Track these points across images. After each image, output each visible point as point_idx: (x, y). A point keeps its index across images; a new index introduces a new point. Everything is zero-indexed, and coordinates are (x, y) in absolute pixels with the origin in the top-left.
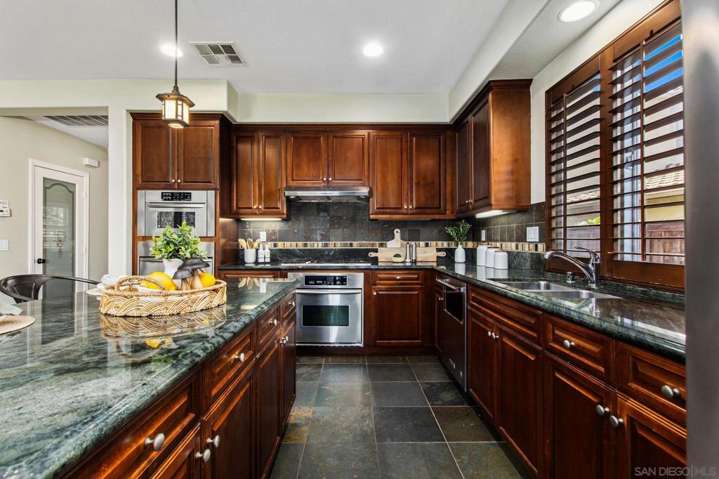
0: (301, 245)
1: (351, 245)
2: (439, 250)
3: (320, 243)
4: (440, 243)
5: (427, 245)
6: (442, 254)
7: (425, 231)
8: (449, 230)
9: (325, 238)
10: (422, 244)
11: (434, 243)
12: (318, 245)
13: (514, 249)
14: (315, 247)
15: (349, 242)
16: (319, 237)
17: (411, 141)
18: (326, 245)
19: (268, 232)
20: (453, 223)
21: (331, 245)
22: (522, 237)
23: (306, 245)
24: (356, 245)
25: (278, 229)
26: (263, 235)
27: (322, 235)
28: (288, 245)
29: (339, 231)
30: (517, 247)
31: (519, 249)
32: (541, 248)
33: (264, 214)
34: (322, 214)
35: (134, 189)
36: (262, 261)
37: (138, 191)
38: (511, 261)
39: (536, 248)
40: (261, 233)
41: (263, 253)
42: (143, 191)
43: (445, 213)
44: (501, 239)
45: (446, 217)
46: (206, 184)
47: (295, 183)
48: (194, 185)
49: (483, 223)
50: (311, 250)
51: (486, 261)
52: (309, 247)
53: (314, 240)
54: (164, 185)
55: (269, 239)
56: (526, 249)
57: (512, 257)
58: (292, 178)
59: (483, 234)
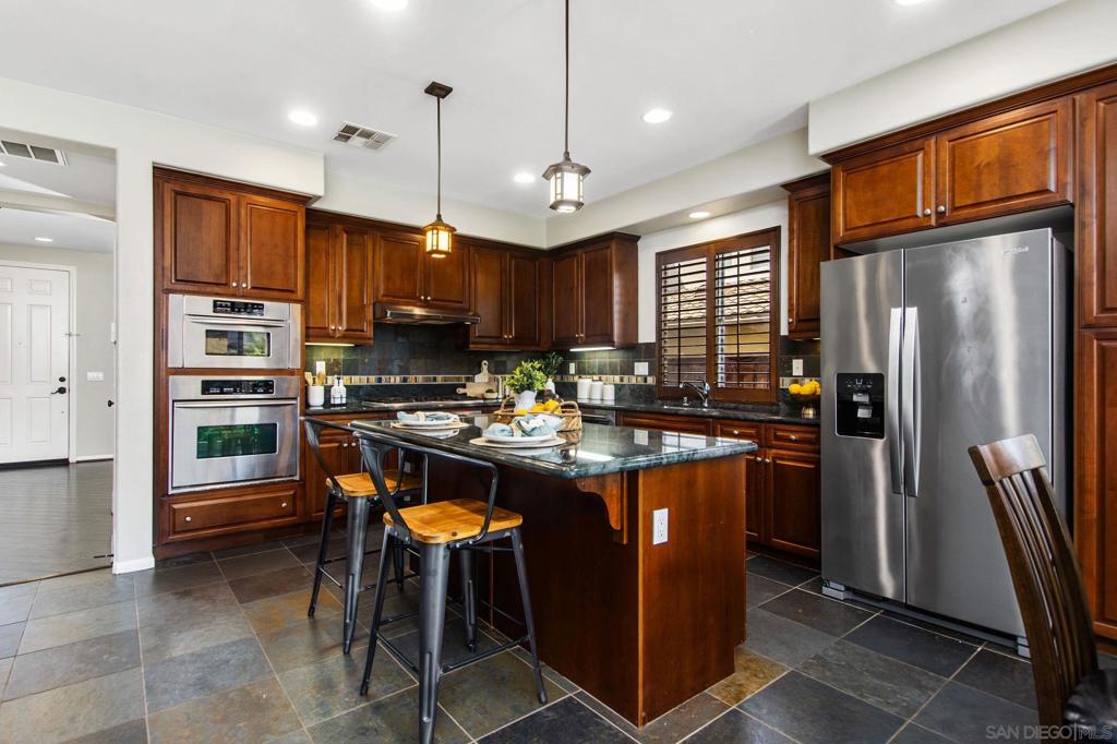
0: (373, 379)
1: (435, 379)
3: (398, 378)
7: (512, 363)
9: (404, 371)
12: (396, 380)
13: (618, 382)
14: (392, 382)
15: (432, 376)
16: (396, 369)
17: (510, 263)
18: (405, 380)
19: (327, 361)
21: (412, 380)
22: (631, 371)
23: (380, 380)
24: (440, 379)
25: (341, 356)
26: (321, 367)
27: (400, 367)
28: (356, 380)
29: (421, 362)
30: (622, 380)
31: (626, 382)
32: (651, 381)
33: (344, 338)
34: (400, 340)
35: (159, 292)
36: (338, 402)
37: (171, 296)
38: (616, 393)
39: (645, 380)
40: (318, 363)
41: (339, 393)
42: (181, 296)
43: (538, 345)
44: (601, 372)
45: (537, 349)
46: (284, 294)
47: (385, 299)
48: (266, 293)
49: (575, 357)
50: (386, 386)
51: (590, 394)
52: (383, 383)
53: (390, 373)
54: (217, 289)
55: (330, 371)
56: (634, 381)
57: (618, 388)
58: (382, 292)
59: (572, 367)
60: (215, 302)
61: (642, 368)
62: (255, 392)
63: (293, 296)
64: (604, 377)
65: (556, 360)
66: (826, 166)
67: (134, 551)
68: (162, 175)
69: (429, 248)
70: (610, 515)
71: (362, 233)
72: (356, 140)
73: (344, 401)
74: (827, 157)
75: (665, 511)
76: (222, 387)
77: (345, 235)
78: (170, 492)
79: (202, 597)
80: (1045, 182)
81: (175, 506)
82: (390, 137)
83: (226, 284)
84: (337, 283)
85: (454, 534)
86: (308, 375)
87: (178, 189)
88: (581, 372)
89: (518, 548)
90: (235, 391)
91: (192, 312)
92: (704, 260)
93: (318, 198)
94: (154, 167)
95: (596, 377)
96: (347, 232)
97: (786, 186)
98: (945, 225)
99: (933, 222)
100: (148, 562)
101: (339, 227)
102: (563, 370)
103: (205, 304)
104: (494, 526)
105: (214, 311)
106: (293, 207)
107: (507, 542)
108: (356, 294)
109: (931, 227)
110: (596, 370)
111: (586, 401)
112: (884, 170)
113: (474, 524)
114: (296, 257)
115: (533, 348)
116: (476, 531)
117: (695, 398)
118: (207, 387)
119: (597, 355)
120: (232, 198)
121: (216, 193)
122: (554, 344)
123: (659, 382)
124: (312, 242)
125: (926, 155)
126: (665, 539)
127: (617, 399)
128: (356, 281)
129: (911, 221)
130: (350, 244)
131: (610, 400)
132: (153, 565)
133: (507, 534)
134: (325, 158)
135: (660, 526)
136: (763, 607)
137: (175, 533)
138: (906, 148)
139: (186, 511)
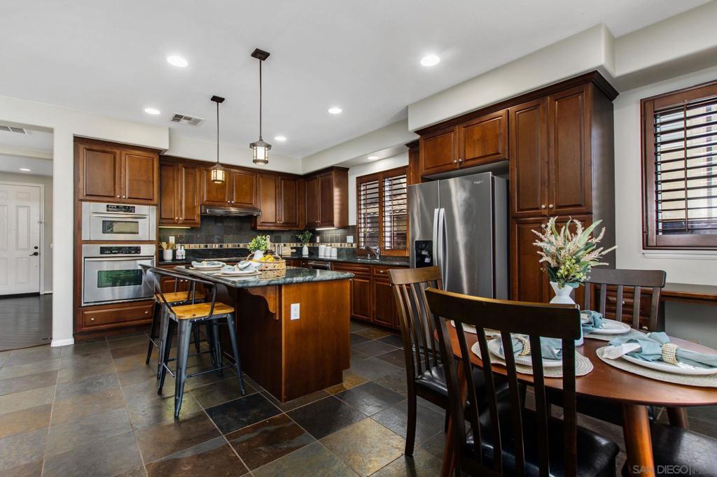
0: (202, 246)
1: (239, 246)
2: (292, 248)
4: (292, 244)
5: (285, 245)
6: (294, 251)
7: (284, 236)
8: (300, 237)
9: (221, 241)
10: (282, 244)
11: (288, 244)
12: (216, 246)
13: (339, 246)
14: (214, 247)
15: (237, 244)
16: (217, 241)
17: (281, 182)
18: (221, 246)
19: (176, 237)
20: (302, 232)
21: (225, 246)
22: (344, 241)
23: (206, 246)
25: (184, 234)
26: (172, 239)
27: (218, 239)
28: (192, 246)
29: (231, 237)
30: (341, 245)
31: (343, 247)
32: (355, 246)
33: (183, 224)
34: (218, 224)
35: (77, 201)
36: (180, 258)
37: (83, 203)
38: (338, 252)
39: (352, 246)
40: (170, 237)
41: (181, 253)
42: (88, 203)
43: (298, 227)
44: (332, 242)
45: (298, 229)
46: (147, 201)
47: (207, 203)
48: (136, 201)
49: (319, 233)
50: (210, 250)
51: (325, 253)
52: (209, 247)
53: (213, 243)
54: (109, 199)
55: (177, 242)
56: (347, 246)
57: (339, 250)
58: (205, 199)
59: (318, 239)
60: (108, 206)
61: (350, 239)
62: (130, 253)
63: (152, 202)
64: (333, 244)
65: (309, 235)
66: (418, 137)
67: (63, 336)
68: (78, 140)
69: (212, 179)
70: (269, 306)
71: (194, 168)
72: (183, 121)
73: (184, 258)
74: (418, 132)
75: (298, 305)
76: (111, 250)
77: (184, 169)
78: (83, 305)
79: (95, 357)
80: (498, 150)
81: (86, 313)
82: (200, 120)
83: (113, 197)
84: (179, 195)
85: (194, 315)
86: (164, 245)
87: (87, 147)
88: (322, 241)
89: (231, 324)
90: (119, 253)
91: (95, 212)
92: (377, 181)
93: (166, 150)
94: (75, 137)
95: (329, 244)
96: (185, 168)
97: (408, 145)
98: (462, 168)
99: (458, 166)
100: (71, 341)
101: (180, 165)
102: (312, 240)
103: (102, 207)
104: (216, 312)
105: (108, 210)
106: (152, 155)
107: (225, 320)
108: (190, 200)
109: (457, 169)
110: (329, 241)
111: (323, 257)
112: (439, 139)
113: (205, 310)
114: (153, 182)
115: (295, 229)
116: (207, 314)
117: (373, 256)
118: (103, 250)
119: (330, 232)
120: (118, 152)
121: (108, 149)
122: (307, 226)
123: (358, 246)
124: (164, 173)
125: (455, 134)
126: (298, 318)
127: (339, 255)
128: (190, 194)
129: (449, 166)
130: (186, 173)
131: (334, 256)
132: (73, 343)
133: (225, 316)
134: (170, 129)
135: (295, 312)
136: (378, 357)
137: (86, 326)
138: (447, 130)
139: (92, 315)
